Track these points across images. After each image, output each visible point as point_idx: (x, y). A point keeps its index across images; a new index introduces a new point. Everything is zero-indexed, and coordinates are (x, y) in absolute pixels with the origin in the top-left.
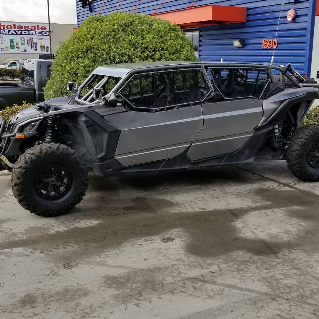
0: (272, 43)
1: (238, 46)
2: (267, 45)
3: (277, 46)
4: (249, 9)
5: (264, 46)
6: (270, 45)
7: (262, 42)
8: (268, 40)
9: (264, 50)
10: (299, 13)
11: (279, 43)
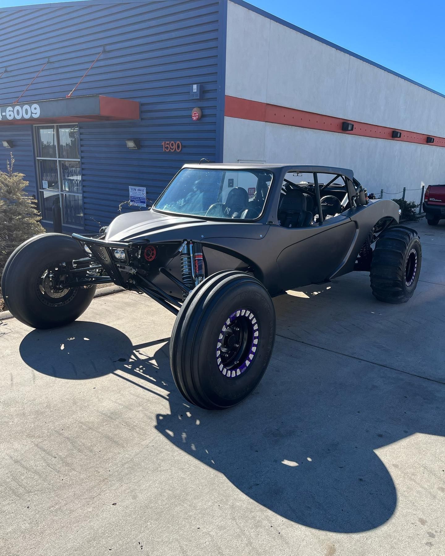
0: (175, 146)
1: (132, 148)
2: (169, 148)
3: (181, 149)
4: (142, 105)
5: (166, 149)
6: (172, 147)
7: (162, 144)
8: (170, 142)
9: (165, 153)
10: (207, 112)
11: (183, 147)
